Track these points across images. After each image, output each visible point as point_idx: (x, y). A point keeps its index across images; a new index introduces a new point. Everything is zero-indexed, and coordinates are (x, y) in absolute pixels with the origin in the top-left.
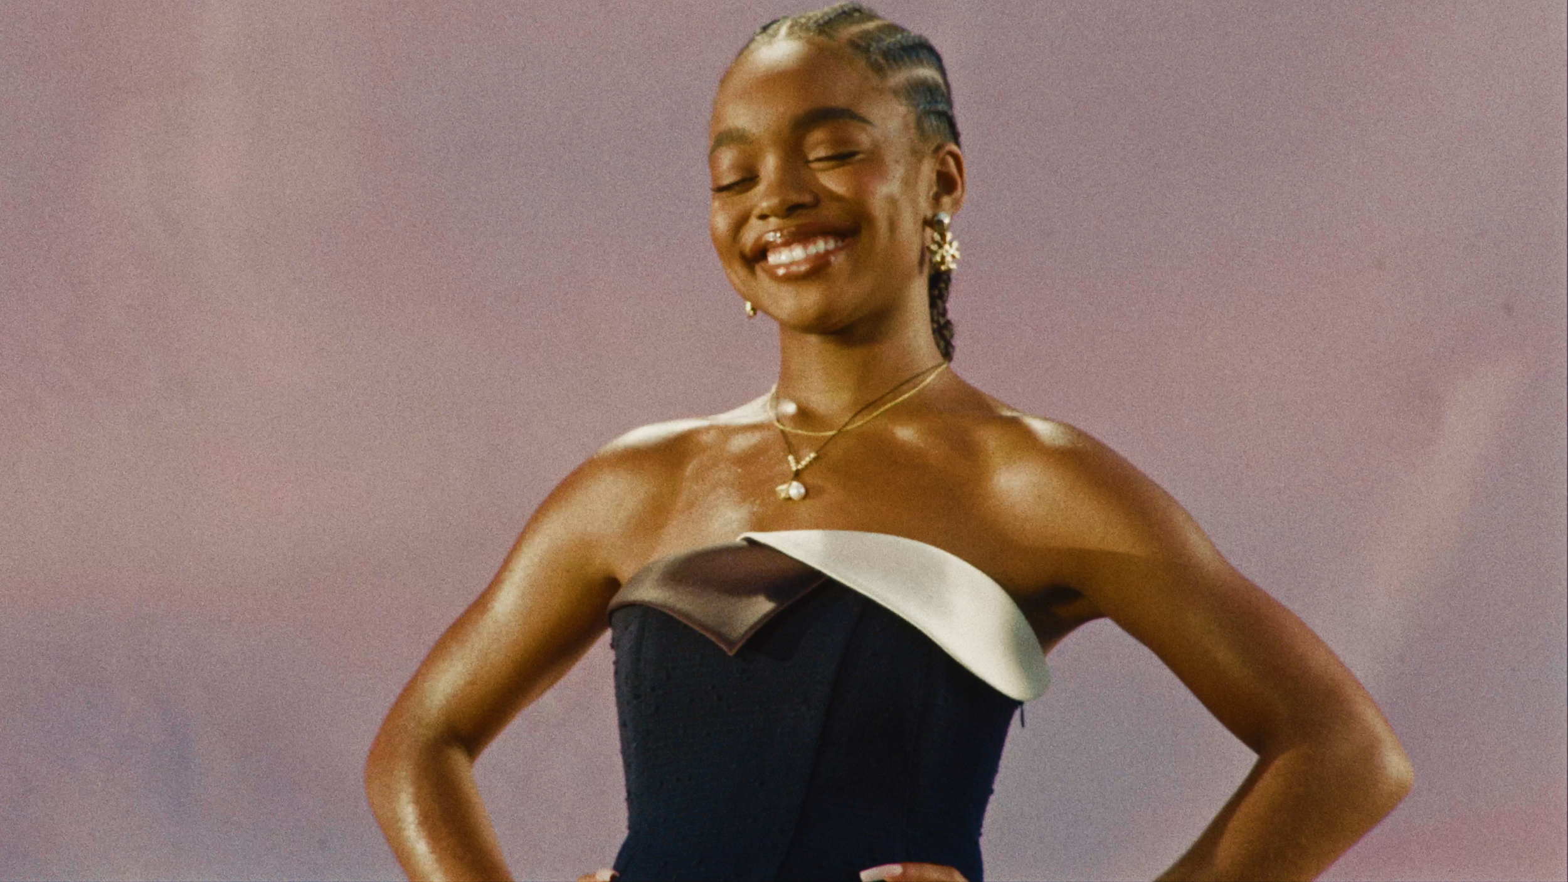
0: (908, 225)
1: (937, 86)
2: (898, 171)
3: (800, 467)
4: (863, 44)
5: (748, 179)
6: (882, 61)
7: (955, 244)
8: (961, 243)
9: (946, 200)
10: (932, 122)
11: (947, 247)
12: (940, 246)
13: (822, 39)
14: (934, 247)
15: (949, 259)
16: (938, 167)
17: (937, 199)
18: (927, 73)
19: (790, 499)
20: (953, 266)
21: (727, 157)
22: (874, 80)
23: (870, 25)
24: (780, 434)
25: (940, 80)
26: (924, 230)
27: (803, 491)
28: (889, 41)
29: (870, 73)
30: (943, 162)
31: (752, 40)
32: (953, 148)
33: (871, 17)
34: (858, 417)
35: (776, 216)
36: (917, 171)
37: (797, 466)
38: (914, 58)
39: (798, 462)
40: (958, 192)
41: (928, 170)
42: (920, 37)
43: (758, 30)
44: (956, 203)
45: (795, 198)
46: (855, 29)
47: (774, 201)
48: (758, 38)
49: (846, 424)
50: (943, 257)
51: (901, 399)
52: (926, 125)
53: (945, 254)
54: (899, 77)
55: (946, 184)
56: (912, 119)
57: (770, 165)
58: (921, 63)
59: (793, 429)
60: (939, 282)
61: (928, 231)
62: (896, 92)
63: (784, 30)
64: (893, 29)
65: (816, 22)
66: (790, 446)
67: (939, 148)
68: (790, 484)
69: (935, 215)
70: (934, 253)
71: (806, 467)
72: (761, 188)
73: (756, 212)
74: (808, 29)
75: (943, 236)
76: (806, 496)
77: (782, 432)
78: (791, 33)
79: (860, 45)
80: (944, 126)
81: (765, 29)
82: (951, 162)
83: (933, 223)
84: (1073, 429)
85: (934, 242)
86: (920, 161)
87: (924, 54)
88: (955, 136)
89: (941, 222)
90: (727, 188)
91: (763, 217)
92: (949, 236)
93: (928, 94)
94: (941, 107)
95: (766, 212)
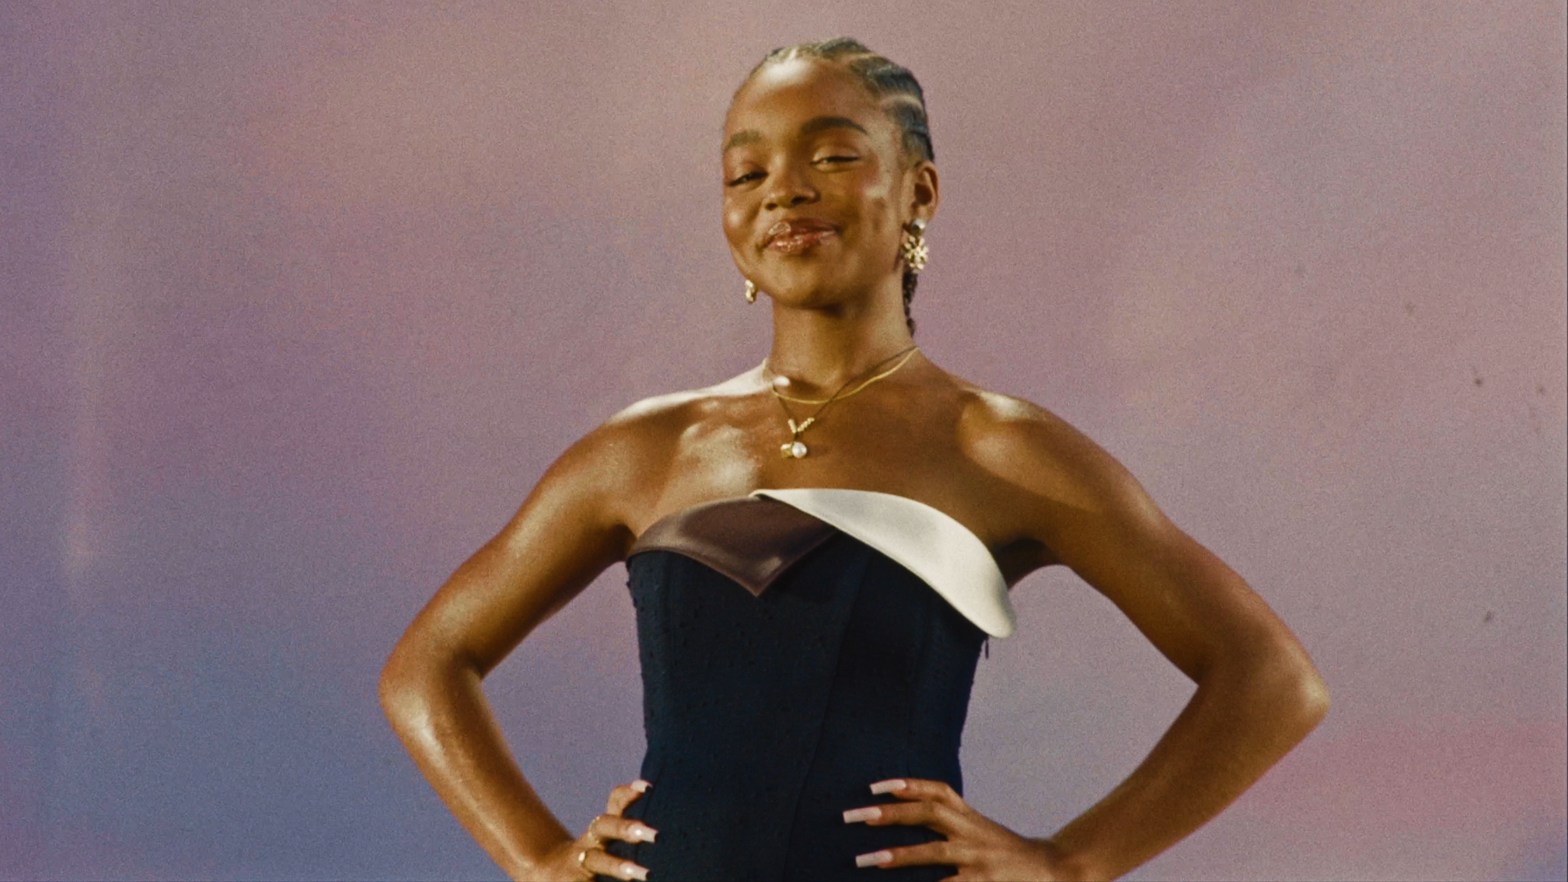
0: (891, 225)
1: (919, 112)
2: (887, 180)
3: (799, 430)
4: (861, 69)
5: (757, 175)
6: (876, 84)
7: (926, 249)
8: (931, 249)
9: (923, 209)
10: (914, 142)
11: (918, 249)
12: (913, 247)
13: (827, 62)
14: (908, 246)
15: (918, 259)
16: (917, 181)
17: (914, 207)
18: (910, 99)
19: (792, 457)
20: (921, 266)
21: (739, 157)
22: (869, 97)
23: (865, 56)
24: (778, 401)
25: (920, 105)
26: (902, 232)
27: (804, 450)
28: (881, 69)
29: (866, 93)
30: (921, 177)
31: (766, 59)
32: (929, 164)
33: (865, 50)
34: (847, 388)
35: (785, 206)
36: (901, 180)
37: (797, 429)
38: (901, 85)
39: (797, 424)
40: (932, 204)
41: (909, 180)
42: (906, 70)
43: (770, 52)
44: (931, 212)
45: (799, 191)
46: (853, 57)
47: (782, 193)
48: (769, 58)
49: (836, 395)
50: (913, 257)
51: (880, 377)
52: (910, 142)
53: (916, 254)
54: (891, 99)
55: (923, 195)
56: (899, 135)
57: (777, 163)
58: (908, 91)
59: (790, 396)
60: (909, 281)
61: (906, 234)
62: (887, 111)
63: (793, 53)
64: (884, 61)
65: (821, 48)
66: (789, 412)
67: (918, 164)
68: (793, 444)
69: (912, 221)
70: (907, 251)
71: (806, 429)
72: (769, 182)
73: (766, 201)
74: (814, 54)
75: (917, 241)
76: (808, 455)
77: (780, 399)
78: (799, 55)
79: (859, 70)
80: (923, 147)
81: (776, 52)
82: (927, 176)
83: (911, 229)
84: (1031, 404)
85: (911, 243)
86: (903, 174)
87: (909, 85)
88: (931, 157)
89: (917, 228)
90: (739, 182)
91: (771, 207)
92: (922, 241)
93: (912, 118)
94: (921, 129)
95: (775, 201)
